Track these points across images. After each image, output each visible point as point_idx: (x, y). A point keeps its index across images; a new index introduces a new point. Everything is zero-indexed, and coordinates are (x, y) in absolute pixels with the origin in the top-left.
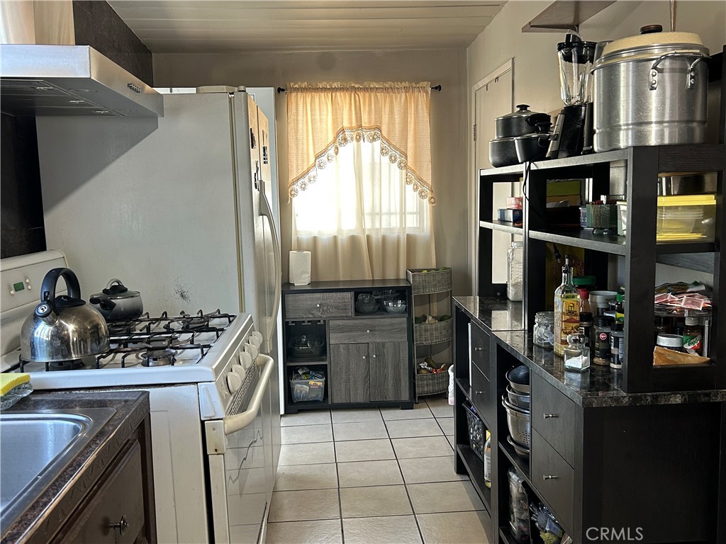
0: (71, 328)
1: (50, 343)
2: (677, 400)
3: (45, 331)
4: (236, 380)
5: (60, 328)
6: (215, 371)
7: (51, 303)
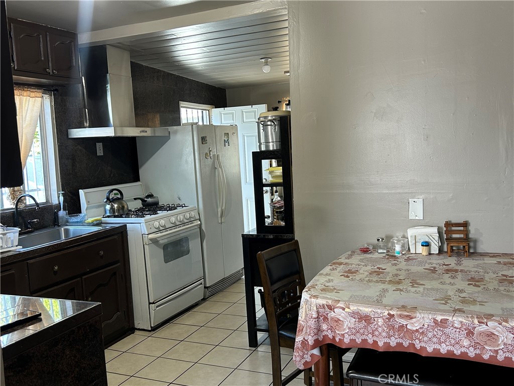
0: (116, 206)
1: (110, 210)
3: (108, 207)
4: (156, 224)
5: (112, 206)
6: (145, 220)
7: (108, 199)
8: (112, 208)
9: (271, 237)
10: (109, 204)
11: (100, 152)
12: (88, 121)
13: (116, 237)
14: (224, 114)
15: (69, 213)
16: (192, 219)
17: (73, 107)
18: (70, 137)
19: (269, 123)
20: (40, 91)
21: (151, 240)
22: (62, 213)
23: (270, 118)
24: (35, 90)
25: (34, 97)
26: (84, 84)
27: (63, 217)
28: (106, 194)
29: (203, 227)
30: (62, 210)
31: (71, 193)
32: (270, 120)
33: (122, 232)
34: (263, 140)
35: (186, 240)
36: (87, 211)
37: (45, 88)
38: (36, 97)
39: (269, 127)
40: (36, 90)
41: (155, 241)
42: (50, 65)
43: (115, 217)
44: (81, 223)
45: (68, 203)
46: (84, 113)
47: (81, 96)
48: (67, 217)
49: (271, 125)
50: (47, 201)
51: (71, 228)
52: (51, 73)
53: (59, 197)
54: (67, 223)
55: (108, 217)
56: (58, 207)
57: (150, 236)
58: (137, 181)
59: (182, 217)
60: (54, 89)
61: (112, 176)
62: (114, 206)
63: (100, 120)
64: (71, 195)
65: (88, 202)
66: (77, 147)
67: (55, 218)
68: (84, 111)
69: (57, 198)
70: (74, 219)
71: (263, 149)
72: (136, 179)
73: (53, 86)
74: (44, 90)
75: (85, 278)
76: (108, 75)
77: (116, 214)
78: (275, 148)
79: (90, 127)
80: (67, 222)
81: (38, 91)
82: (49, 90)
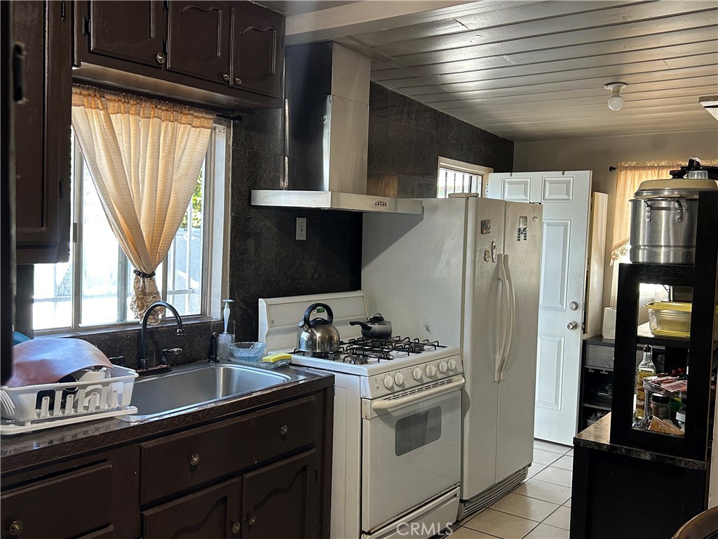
0: (318, 335)
1: (307, 342)
2: (647, 457)
3: (305, 336)
4: (389, 381)
5: (312, 335)
6: (369, 371)
7: (306, 321)
8: (312, 338)
9: (647, 456)
10: (307, 331)
11: (301, 235)
12: (287, 178)
13: (313, 398)
14: (510, 183)
15: (238, 339)
16: (451, 373)
17: (264, 150)
18: (253, 204)
19: (664, 204)
20: (211, 117)
21: (376, 410)
22: (225, 338)
23: (666, 193)
24: (201, 115)
25: (198, 127)
26: (287, 112)
27: (225, 345)
28: (303, 312)
29: (468, 389)
30: (225, 332)
31: (244, 302)
32: (666, 199)
33: (325, 389)
34: (643, 239)
35: (436, 412)
36: (269, 337)
37: (221, 113)
38: (203, 127)
39: (664, 212)
40: (204, 115)
41: (382, 414)
42: (232, 68)
43: (315, 355)
44: (255, 361)
45: (237, 321)
46: (282, 163)
47: (280, 133)
48: (232, 347)
49: (667, 209)
50: (203, 314)
51: (236, 368)
52: (231, 83)
53: (223, 309)
54: (230, 358)
55: (304, 354)
56: (219, 327)
57: (377, 404)
58: (356, 290)
59: (434, 369)
60: (236, 116)
61: (316, 276)
62: (315, 335)
63: (307, 179)
64: (244, 307)
65: (271, 322)
66: (264, 222)
67: (211, 346)
68: (282, 159)
69: (219, 311)
70: (243, 353)
71: (642, 257)
72: (355, 285)
73: (233, 111)
74: (217, 115)
75: (248, 479)
76: (330, 98)
77: (318, 351)
78: (671, 261)
79: (289, 189)
80: (232, 355)
81: (208, 116)
82: (226, 117)
